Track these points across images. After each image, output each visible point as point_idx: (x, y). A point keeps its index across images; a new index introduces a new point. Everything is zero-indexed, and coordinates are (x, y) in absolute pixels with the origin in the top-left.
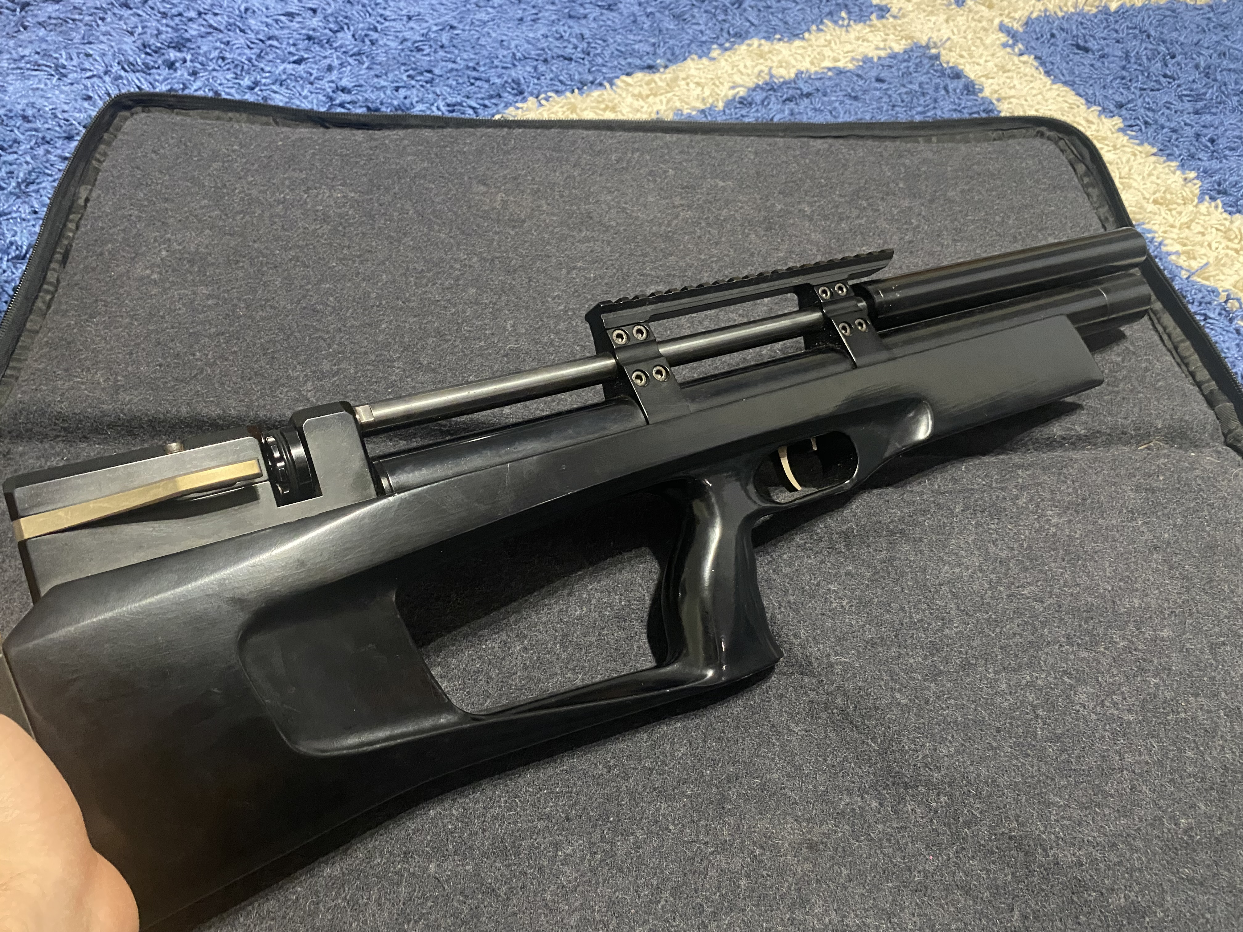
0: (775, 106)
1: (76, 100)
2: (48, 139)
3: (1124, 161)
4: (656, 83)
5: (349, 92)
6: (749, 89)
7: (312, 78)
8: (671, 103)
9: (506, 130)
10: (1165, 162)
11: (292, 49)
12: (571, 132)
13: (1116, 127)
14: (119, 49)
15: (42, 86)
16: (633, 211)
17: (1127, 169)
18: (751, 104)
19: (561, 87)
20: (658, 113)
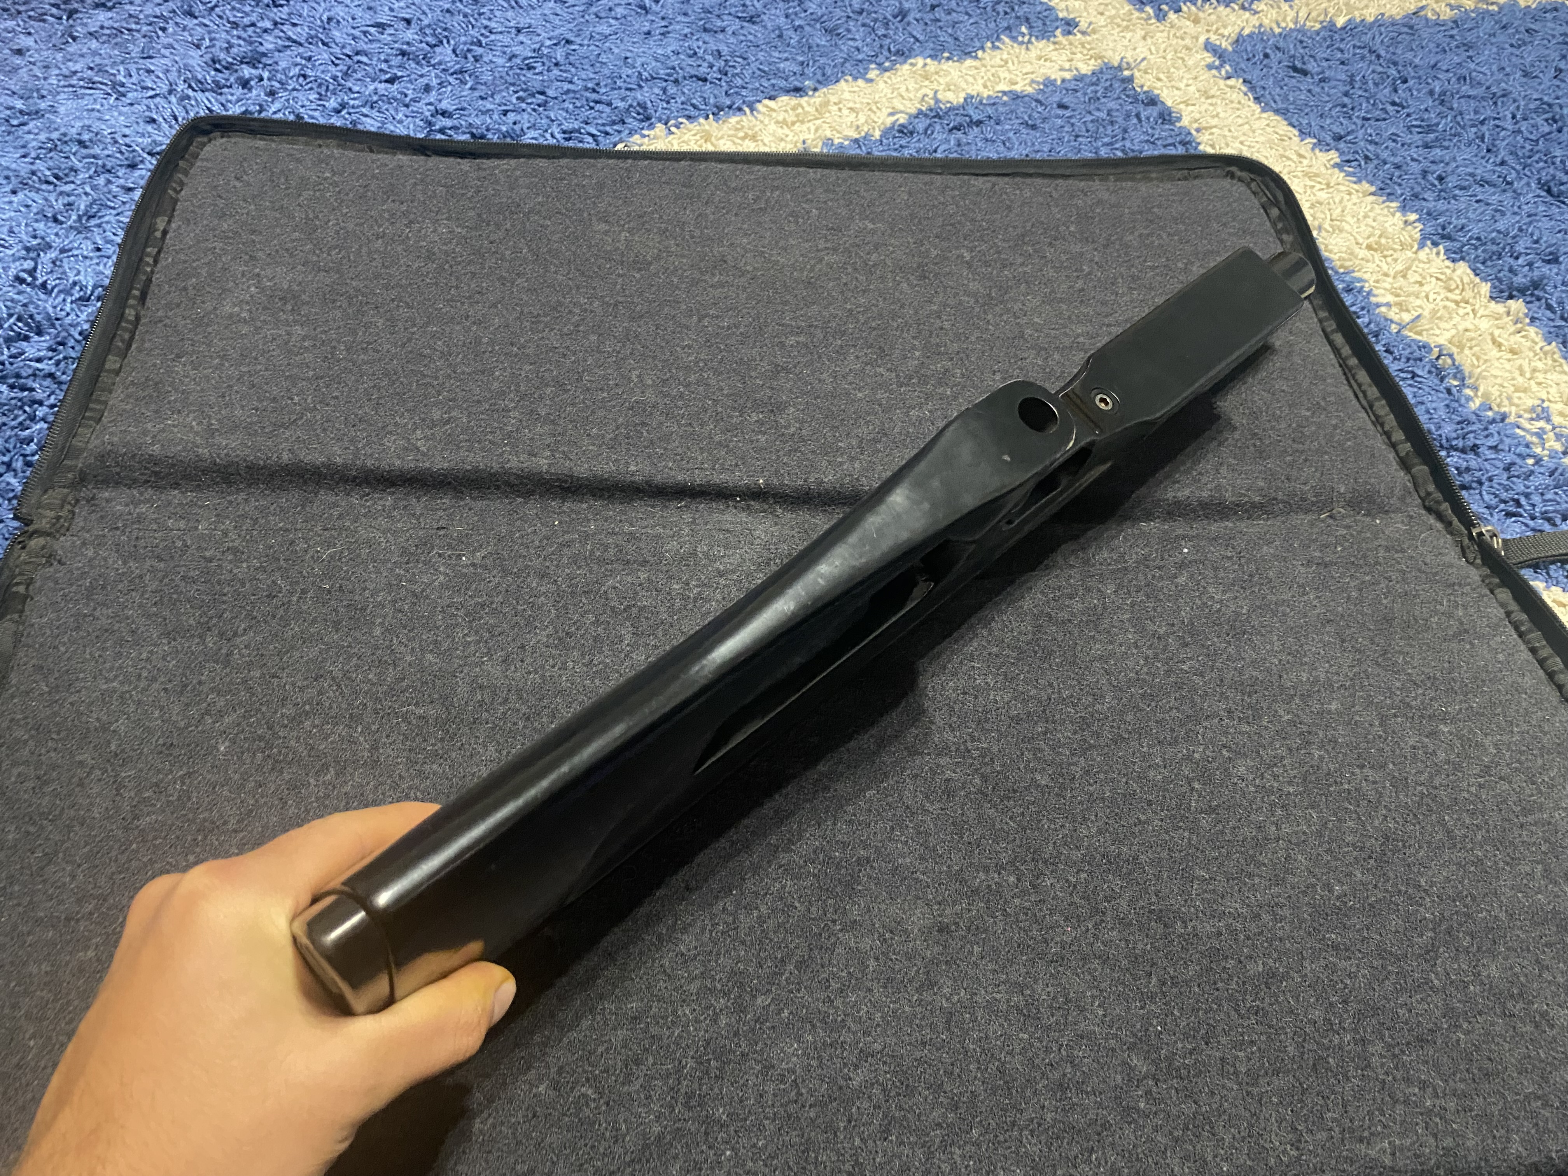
0: (939, 135)
1: (137, 123)
2: (109, 167)
3: (1337, 201)
4: (803, 108)
5: (450, 116)
6: (910, 116)
7: (408, 99)
8: (820, 131)
9: (630, 161)
10: (1384, 202)
11: (384, 66)
12: (703, 165)
13: (1332, 163)
14: (185, 65)
15: (98, 107)
16: (772, 255)
17: (1339, 209)
18: (912, 133)
19: (694, 112)
20: (804, 142)
